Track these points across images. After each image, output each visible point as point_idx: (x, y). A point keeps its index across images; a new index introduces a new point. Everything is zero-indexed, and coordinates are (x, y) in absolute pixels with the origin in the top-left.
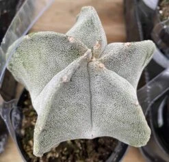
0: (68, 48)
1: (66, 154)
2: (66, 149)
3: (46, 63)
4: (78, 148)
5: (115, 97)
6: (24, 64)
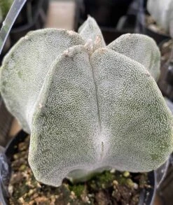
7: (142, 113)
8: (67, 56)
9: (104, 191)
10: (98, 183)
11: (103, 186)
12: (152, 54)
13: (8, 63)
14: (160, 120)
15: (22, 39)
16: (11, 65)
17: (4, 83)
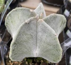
0: (30, 14)
5: (47, 32)
7: (51, 47)
8: (26, 23)
9: (38, 63)
10: (37, 60)
11: (38, 61)
12: (62, 21)
13: (8, 17)
14: (57, 51)
15: (13, 10)
16: (9, 18)
17: (7, 23)
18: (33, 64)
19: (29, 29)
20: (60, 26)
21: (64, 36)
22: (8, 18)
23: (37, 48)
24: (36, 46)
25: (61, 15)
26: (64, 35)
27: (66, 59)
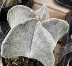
0: (30, 14)
1: (20, 64)
2: (21, 62)
3: (19, 18)
4: (26, 64)
5: (42, 38)
6: (12, 18)
12: (64, 27)
16: (11, 14)
17: (9, 19)
18: (29, 62)
19: (24, 31)
20: (61, 32)
21: (68, 39)
22: (9, 14)
23: (31, 51)
24: (31, 48)
25: (64, 21)
26: (68, 37)
27: (64, 62)
